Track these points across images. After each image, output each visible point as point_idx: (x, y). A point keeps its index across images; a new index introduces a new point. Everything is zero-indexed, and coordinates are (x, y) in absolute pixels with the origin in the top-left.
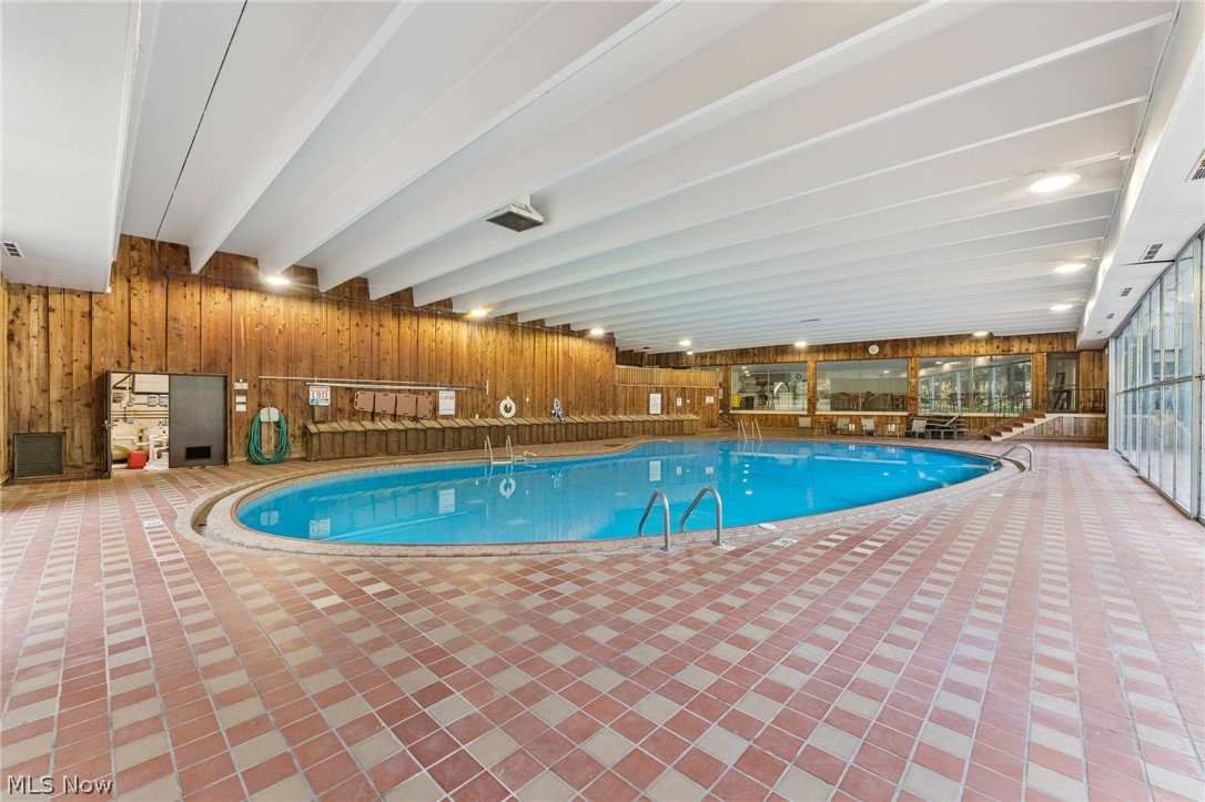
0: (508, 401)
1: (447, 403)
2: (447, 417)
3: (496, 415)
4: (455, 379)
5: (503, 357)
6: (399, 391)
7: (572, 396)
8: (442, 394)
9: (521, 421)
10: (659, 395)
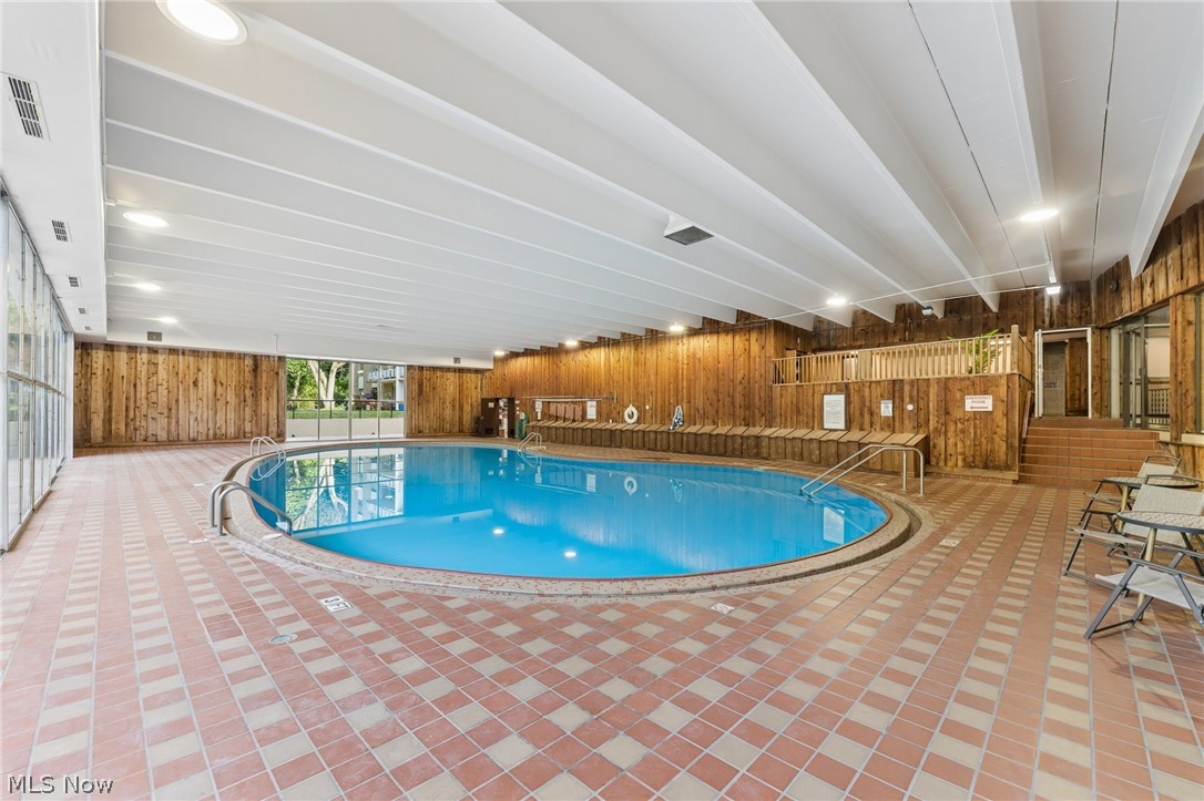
0: (631, 409)
1: (592, 412)
2: (592, 421)
3: (624, 421)
4: (597, 392)
5: (629, 370)
6: (567, 403)
7: (700, 402)
8: (589, 404)
9: (641, 427)
10: (842, 398)
